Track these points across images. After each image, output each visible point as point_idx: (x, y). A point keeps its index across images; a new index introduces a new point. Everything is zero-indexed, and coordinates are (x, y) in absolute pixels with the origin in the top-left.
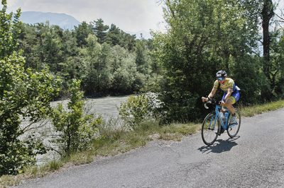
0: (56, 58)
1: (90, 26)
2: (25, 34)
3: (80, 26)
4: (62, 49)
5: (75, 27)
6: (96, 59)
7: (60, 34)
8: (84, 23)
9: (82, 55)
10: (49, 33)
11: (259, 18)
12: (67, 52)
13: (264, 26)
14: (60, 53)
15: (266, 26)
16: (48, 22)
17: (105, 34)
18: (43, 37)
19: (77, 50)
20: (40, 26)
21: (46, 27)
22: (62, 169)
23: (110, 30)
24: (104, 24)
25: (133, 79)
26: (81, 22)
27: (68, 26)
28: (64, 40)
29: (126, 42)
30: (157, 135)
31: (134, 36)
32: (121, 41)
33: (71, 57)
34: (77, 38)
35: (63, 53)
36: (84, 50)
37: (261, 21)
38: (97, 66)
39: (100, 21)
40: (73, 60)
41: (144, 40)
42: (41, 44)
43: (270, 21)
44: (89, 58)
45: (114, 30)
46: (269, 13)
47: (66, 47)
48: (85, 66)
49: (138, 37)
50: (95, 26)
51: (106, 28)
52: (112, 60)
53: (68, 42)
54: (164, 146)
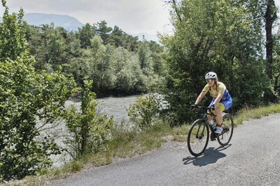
0: (60, 59)
1: (94, 28)
2: (30, 35)
3: (83, 27)
4: (66, 50)
5: (79, 29)
6: (100, 60)
7: (65, 35)
8: (88, 25)
9: (86, 56)
10: (53, 34)
11: (262, 21)
12: (71, 53)
13: (267, 29)
14: (65, 54)
15: (269, 29)
16: (52, 24)
17: (108, 36)
18: (48, 38)
19: (80, 51)
20: (45, 28)
21: (51, 28)
22: (83, 170)
23: (113, 32)
24: (108, 26)
25: (136, 80)
26: (84, 24)
27: (72, 28)
28: (68, 42)
29: (129, 43)
30: (171, 137)
31: (136, 38)
32: (124, 43)
33: (75, 58)
34: (81, 39)
35: (67, 54)
36: (88, 52)
37: (264, 24)
38: (100, 67)
39: (104, 23)
40: (76, 62)
41: (146, 42)
42: (46, 45)
43: (273, 24)
44: (92, 59)
45: (117, 32)
46: (272, 16)
47: (70, 48)
48: (88, 66)
49: (140, 39)
50: (98, 28)
51: (110, 29)
52: (115, 62)
53: (72, 43)
54: (179, 147)
